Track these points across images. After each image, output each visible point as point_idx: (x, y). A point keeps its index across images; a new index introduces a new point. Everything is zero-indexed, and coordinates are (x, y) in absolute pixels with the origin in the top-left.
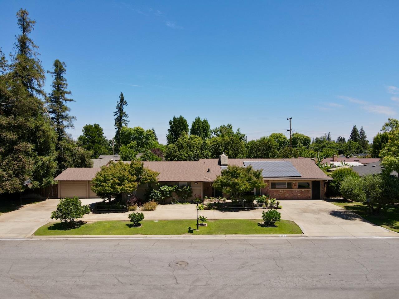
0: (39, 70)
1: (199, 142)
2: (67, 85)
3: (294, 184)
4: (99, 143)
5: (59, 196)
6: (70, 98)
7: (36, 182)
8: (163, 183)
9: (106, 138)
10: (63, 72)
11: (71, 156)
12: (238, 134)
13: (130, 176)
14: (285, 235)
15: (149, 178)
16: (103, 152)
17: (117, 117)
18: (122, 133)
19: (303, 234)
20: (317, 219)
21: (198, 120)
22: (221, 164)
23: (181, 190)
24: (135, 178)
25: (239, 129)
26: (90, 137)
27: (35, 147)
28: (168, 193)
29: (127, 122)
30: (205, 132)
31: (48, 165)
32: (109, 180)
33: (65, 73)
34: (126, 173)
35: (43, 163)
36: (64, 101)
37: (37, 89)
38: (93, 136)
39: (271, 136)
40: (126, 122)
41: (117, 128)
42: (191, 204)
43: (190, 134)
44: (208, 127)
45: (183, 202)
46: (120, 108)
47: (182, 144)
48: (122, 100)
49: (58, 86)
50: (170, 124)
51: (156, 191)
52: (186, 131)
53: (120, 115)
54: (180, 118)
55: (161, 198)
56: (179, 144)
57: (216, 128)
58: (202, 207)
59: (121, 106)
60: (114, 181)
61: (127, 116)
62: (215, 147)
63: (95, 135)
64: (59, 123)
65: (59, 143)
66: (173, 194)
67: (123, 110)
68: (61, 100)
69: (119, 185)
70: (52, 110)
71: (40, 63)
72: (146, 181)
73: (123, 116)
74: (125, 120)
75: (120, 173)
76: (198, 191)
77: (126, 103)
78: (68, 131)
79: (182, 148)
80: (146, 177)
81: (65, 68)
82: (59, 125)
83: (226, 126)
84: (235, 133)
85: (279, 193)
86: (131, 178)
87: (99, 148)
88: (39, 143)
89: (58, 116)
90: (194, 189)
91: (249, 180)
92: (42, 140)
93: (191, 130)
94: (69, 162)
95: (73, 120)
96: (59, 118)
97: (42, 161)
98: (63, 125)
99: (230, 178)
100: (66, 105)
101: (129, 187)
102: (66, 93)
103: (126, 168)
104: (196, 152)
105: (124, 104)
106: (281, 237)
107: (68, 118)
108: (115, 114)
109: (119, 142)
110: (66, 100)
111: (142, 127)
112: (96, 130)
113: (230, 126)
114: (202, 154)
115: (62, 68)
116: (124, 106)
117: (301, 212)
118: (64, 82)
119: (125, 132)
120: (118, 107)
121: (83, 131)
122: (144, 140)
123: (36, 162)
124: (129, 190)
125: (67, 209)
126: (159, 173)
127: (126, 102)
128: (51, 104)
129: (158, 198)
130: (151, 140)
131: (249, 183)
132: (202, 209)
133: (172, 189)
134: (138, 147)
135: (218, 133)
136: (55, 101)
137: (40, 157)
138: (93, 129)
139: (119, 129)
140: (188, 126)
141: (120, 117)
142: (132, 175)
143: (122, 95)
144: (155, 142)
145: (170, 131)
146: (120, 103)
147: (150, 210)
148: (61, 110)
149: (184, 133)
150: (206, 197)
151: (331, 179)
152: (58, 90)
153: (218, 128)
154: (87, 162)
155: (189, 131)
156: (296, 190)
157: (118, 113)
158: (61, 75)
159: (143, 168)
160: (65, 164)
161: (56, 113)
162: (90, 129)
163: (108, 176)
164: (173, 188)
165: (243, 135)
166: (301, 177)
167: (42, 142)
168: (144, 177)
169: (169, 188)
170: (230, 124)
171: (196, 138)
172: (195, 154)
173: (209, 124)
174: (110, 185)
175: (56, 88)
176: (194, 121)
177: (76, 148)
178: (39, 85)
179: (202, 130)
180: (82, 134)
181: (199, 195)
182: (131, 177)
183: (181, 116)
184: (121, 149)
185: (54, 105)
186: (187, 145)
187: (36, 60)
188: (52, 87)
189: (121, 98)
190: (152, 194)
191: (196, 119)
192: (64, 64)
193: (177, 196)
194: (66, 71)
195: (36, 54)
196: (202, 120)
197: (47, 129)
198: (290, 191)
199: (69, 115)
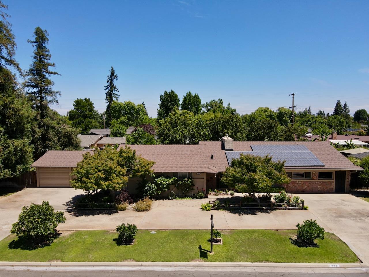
0: (7, 35)
1: (191, 117)
2: (50, 56)
3: (314, 175)
4: (90, 117)
5: (38, 185)
6: (53, 71)
7: (6, 170)
8: (159, 175)
9: (97, 111)
10: (46, 41)
11: (56, 134)
12: (228, 108)
13: (119, 168)
14: (338, 265)
15: (142, 169)
16: (94, 126)
17: (108, 91)
18: (113, 108)
19: (362, 262)
20: (363, 229)
21: (189, 94)
22: (226, 148)
23: (180, 182)
24: (124, 170)
25: (229, 104)
26: (80, 111)
27: (5, 129)
28: (165, 186)
29: (118, 96)
30: (196, 107)
31: (21, 150)
32: (92, 175)
33: (47, 43)
34: (113, 165)
35: (15, 148)
36: (48, 74)
37: (7, 58)
38: (84, 111)
39: (258, 110)
40: (116, 96)
41: (107, 102)
42: (193, 199)
43: (181, 109)
44: (199, 101)
45: (183, 196)
46: (111, 82)
47: (176, 122)
48: (112, 74)
49: (40, 57)
50: (161, 98)
51: (151, 185)
52: (177, 106)
53: (111, 89)
54: (171, 92)
55: (157, 192)
56: (173, 122)
57: (207, 103)
58: (209, 207)
59: (111, 79)
60: (98, 176)
61: (118, 90)
62: (213, 126)
63: (85, 109)
64: (41, 98)
65: (42, 121)
66: (171, 187)
67: (113, 84)
68: (44, 72)
69: (106, 180)
70: (33, 83)
71: (9, 27)
72: (139, 174)
73: (114, 90)
74: (115, 94)
75: (107, 165)
76: (201, 184)
77: (116, 78)
78: (52, 107)
79: (176, 126)
80: (138, 168)
81: (47, 37)
82: (42, 101)
83: (217, 100)
84: (226, 108)
85: (296, 185)
86: (121, 171)
87: (89, 122)
88: (10, 125)
89: (40, 90)
90: (196, 181)
91: (269, 175)
92: (12, 121)
93: (182, 104)
94: (54, 141)
95: (57, 95)
96: (42, 93)
97: (14, 146)
98: (46, 100)
99: (246, 172)
100: (49, 78)
101: (118, 183)
102: (49, 65)
103: (114, 158)
104: (192, 131)
105: (114, 78)
106: (332, 267)
107: (52, 93)
108: (105, 88)
109: (110, 117)
110: (49, 73)
111: (132, 101)
112: (87, 104)
113: (221, 101)
114: (199, 133)
115: (45, 37)
116: (115, 80)
117: (336, 217)
118: (47, 53)
119: (116, 106)
120: (109, 81)
121: (73, 105)
122: (135, 115)
123: (7, 147)
124: (118, 187)
125: (32, 222)
126: (155, 163)
127: (116, 76)
128: (33, 77)
129: (153, 193)
130: (141, 115)
131: (270, 178)
132: (209, 209)
133: (170, 182)
134: (129, 121)
135: (209, 107)
136: (37, 74)
137: (10, 141)
138: (84, 103)
139: (110, 103)
140: (179, 101)
141: (111, 91)
142: (122, 167)
143: (112, 69)
144: (145, 116)
145: (161, 105)
146: (110, 77)
147: (144, 211)
148: (44, 84)
149: (175, 108)
150: (210, 189)
151: (360, 169)
152: (40, 61)
153: (208, 103)
154: (74, 141)
155: (180, 105)
156: (316, 181)
157: (108, 87)
158: (44, 45)
159: (136, 157)
160: (50, 144)
161: (38, 88)
162: (80, 104)
163: (91, 169)
164: (172, 180)
165: (233, 109)
166: (323, 166)
167: (12, 123)
168: (136, 168)
169: (166, 180)
170: (221, 99)
171: (188, 113)
172: (191, 134)
173: (200, 99)
174: (93, 181)
175: (38, 60)
176: (185, 95)
177: (62, 125)
178: (9, 53)
179: (193, 105)
180: (73, 108)
181: (202, 188)
182: (119, 170)
183: (172, 90)
184: (112, 122)
185: (36, 78)
186: (182, 122)
187: (5, 22)
188: (33, 58)
189: (111, 72)
190: (146, 188)
191: (187, 93)
192: (47, 32)
193: (175, 189)
194: (49, 41)
195: (5, 16)
196: (194, 95)
197: (19, 107)
198: (309, 182)
199: (53, 90)
